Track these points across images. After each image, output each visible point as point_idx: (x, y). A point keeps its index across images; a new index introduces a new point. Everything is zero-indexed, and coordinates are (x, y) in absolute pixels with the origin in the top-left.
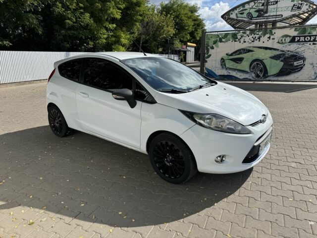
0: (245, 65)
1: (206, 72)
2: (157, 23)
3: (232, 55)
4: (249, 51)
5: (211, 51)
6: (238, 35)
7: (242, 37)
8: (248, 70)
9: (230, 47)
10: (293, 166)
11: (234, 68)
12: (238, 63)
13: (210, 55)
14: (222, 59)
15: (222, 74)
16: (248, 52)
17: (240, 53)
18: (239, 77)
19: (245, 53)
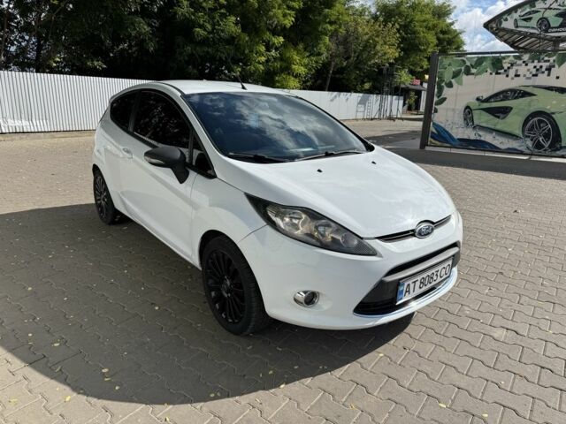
0: (513, 123)
1: (434, 131)
2: (366, 37)
3: (487, 100)
4: (525, 94)
5: (447, 92)
6: (504, 61)
7: (512, 65)
8: (518, 132)
9: (487, 84)
10: (496, 335)
11: (490, 126)
12: (498, 117)
13: (445, 99)
14: (468, 107)
15: (466, 137)
16: (522, 97)
17: (506, 98)
18: (499, 146)
19: (516, 98)
